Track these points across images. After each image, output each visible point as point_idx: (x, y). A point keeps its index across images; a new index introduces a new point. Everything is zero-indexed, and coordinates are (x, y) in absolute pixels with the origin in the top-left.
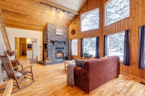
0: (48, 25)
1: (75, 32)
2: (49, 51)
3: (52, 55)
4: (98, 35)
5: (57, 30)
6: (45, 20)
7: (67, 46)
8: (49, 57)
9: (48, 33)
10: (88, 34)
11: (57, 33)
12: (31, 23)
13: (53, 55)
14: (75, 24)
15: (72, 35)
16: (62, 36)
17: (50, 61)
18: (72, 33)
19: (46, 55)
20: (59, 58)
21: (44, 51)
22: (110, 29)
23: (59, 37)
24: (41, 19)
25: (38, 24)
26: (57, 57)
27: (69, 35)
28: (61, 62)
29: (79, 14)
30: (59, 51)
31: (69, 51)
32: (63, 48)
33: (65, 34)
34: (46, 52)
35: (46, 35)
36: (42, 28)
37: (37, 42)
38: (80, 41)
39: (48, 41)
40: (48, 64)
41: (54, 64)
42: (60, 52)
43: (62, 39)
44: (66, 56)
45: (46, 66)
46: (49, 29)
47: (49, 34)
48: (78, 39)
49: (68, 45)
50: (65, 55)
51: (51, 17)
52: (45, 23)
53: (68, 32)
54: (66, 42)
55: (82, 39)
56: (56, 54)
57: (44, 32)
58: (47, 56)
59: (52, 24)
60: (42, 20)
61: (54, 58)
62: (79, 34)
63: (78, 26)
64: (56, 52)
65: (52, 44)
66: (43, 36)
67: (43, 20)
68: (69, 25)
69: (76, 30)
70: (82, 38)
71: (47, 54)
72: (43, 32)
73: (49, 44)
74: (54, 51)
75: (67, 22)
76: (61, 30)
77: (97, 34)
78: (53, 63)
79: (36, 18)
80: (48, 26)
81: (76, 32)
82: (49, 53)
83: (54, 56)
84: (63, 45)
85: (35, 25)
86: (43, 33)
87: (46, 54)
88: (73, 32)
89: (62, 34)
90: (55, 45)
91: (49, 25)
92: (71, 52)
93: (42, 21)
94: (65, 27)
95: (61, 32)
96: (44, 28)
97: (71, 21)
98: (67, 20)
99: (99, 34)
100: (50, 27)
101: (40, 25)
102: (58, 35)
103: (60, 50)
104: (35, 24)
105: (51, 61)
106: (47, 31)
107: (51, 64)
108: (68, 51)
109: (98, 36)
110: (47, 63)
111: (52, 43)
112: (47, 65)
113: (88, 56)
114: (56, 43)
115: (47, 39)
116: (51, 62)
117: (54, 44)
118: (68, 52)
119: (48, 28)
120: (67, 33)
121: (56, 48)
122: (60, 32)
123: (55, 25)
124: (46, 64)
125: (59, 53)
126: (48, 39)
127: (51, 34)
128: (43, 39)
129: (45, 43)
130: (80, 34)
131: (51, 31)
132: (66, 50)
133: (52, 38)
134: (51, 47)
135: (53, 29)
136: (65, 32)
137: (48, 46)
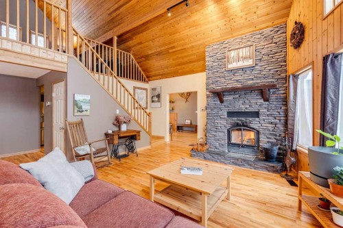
1: (304, 30)
5: (232, 54)
11: (231, 66)
16: (252, 68)
23: (238, 78)
24: (190, 45)
25: (191, 58)
26: (233, 141)
27: (288, 58)
30: (238, 125)
31: (285, 125)
32: (257, 114)
33: (266, 58)
38: (319, 72)
40: (198, 154)
48: (313, 64)
50: (265, 142)
56: (229, 131)
59: (217, 43)
61: (223, 142)
65: (218, 102)
74: (223, 122)
78: (210, 157)
79: (182, 48)
80: (206, 53)
81: (306, 33)
84: (255, 102)
91: (210, 49)
94: (268, 31)
95: (245, 58)
101: (194, 57)
102: (234, 72)
103: (243, 119)
107: (205, 158)
108: (280, 126)
118: (280, 132)
119: (207, 59)
121: (230, 114)
125: (240, 130)
127: (213, 73)
131: (214, 64)
132: (272, 123)
133: (218, 83)
134: (215, 110)
135: (219, 58)
136: (265, 51)
137: (207, 106)
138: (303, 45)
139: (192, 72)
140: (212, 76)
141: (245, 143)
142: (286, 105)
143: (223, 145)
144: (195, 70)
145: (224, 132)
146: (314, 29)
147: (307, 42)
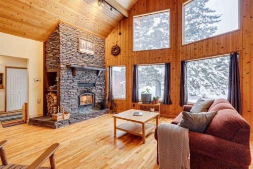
0: (61, 26)
1: (120, 50)
2: (62, 91)
3: (69, 99)
4: (169, 60)
5: (83, 42)
6: (53, 14)
7: (102, 79)
8: (64, 106)
9: (61, 47)
10: (148, 56)
11: (82, 50)
12: (10, 13)
13: (73, 100)
14: (120, 34)
15: (113, 56)
16: (93, 57)
17: (67, 117)
18: (112, 53)
19: (55, 101)
20: (86, 106)
21: (46, 92)
22: (195, 49)
23: (85, 60)
24: (42, 9)
26: (81, 104)
27: (106, 57)
28: (92, 116)
29: (129, 16)
30: (85, 92)
31: (105, 89)
32: (94, 84)
33: (98, 53)
34: (55, 93)
35: (55, 51)
37: (26, 69)
38: (130, 69)
39: (62, 66)
40: (63, 123)
41: (77, 122)
42: (88, 92)
43: (92, 65)
44: (100, 101)
45: (57, 130)
46: (63, 38)
48: (126, 66)
49: (105, 78)
50: (98, 100)
51: (69, 9)
52: (53, 22)
53: (104, 49)
54: (100, 72)
55: (135, 66)
56: (79, 97)
57: (47, 45)
58: (58, 104)
59: (71, 27)
60: (46, 11)
61: (75, 107)
62: (130, 55)
63: (127, 39)
64: (79, 94)
65: (71, 75)
66: (45, 53)
67: (50, 12)
68: (106, 36)
69: (122, 48)
70: (135, 63)
71: (59, 99)
73: (64, 74)
74: (75, 91)
75: (103, 28)
76: (90, 45)
77: (167, 59)
78: (74, 120)
79: (28, 3)
80: (60, 29)
81: (122, 52)
82: (62, 96)
83: (74, 102)
84: (93, 78)
85: (22, 21)
86: (45, 47)
87: (55, 98)
88: (116, 51)
89: (92, 53)
90: (77, 77)
91: (64, 28)
92: (110, 93)
93: (44, 13)
94: (99, 38)
95: (90, 49)
96: (49, 33)
97: (112, 28)
98: (104, 23)
99: (171, 58)
100: (66, 33)
102: (83, 55)
103: (88, 87)
104: (25, 18)
105: (69, 115)
106: (59, 43)
107: (70, 123)
108: (103, 90)
109: (168, 62)
110: (60, 122)
111: (70, 72)
112: (59, 126)
113: (150, 99)
114: (80, 73)
115: (59, 62)
116: (71, 117)
117: (74, 75)
118: (103, 94)
119: (61, 34)
120: (102, 51)
121: (80, 84)
122: (87, 47)
123: (78, 30)
124: (56, 124)
125: (86, 95)
126: (61, 61)
127: (67, 50)
129: (49, 71)
130: (132, 57)
131: (68, 43)
132: (100, 89)
133: (71, 59)
134: (69, 82)
135: (72, 40)
136: (98, 49)
137: (61, 78)
138: (119, 56)
139: (24, 35)
140: (65, 51)
141: (88, 103)
142: (105, 80)
143: (75, 109)
144: (27, 34)
145: (76, 99)
146: (127, 53)
147: (122, 56)
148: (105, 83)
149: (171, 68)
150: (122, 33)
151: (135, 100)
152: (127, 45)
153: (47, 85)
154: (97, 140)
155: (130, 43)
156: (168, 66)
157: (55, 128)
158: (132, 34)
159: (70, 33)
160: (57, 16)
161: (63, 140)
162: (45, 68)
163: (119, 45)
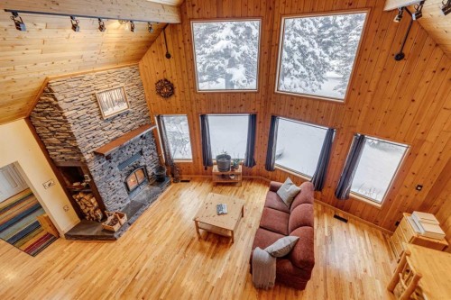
0: (54, 89)
1: (173, 89)
2: (101, 190)
3: (115, 193)
4: (255, 109)
5: (104, 97)
6: (31, 75)
7: (150, 138)
8: (111, 205)
9: (73, 128)
10: (223, 102)
11: (108, 113)
14: (168, 56)
15: (162, 99)
16: (126, 113)
17: (124, 220)
18: (159, 93)
19: (96, 204)
21: (70, 193)
22: (291, 105)
23: (118, 125)
24: (8, 79)
26: (131, 189)
27: (148, 99)
31: (158, 150)
32: (141, 153)
33: (134, 100)
34: (88, 193)
35: (63, 135)
36: (16, 107)
39: (87, 157)
40: (122, 229)
42: (136, 168)
43: (129, 126)
44: (154, 171)
45: (120, 241)
46: (69, 111)
47: (76, 130)
49: (153, 134)
55: (203, 117)
56: (126, 183)
57: (36, 122)
60: (16, 77)
61: (124, 197)
62: (193, 98)
63: (184, 69)
65: (106, 162)
66: (39, 137)
68: (140, 60)
69: (176, 85)
70: (204, 111)
72: (29, 119)
73: (95, 166)
74: (118, 178)
76: (116, 95)
77: (252, 108)
78: (134, 218)
80: (56, 94)
81: (177, 91)
82: (104, 195)
86: (33, 127)
87: (93, 200)
88: (166, 90)
89: (124, 107)
90: (114, 159)
92: (167, 155)
95: (119, 102)
97: (149, 44)
99: (258, 106)
100: (69, 97)
101: (5, 99)
102: (112, 120)
103: (133, 163)
105: (125, 217)
107: (130, 224)
108: (156, 154)
109: (253, 112)
110: (119, 231)
112: (119, 236)
115: (80, 153)
116: (128, 218)
117: (109, 158)
119: (63, 105)
120: (139, 92)
121: (121, 166)
122: (115, 102)
123: (87, 77)
124: (115, 235)
126: (82, 150)
128: (46, 152)
129: (63, 165)
130: (197, 101)
131: (81, 113)
132: (151, 154)
133: (96, 137)
134: (105, 172)
135: (85, 103)
136: (132, 93)
137: (93, 174)
138: (173, 98)
140: (82, 131)
141: (140, 181)
143: (125, 199)
145: (122, 188)
146: (187, 94)
147: (178, 98)
148: (156, 143)
149: (258, 120)
150: (172, 54)
151: (207, 162)
152: (186, 79)
153: (67, 182)
154: (183, 249)
155: (190, 77)
156: (253, 119)
157: (116, 239)
158: (192, 60)
159: (77, 93)
160: (41, 73)
161: (142, 259)
162: (52, 161)
163: (169, 79)
